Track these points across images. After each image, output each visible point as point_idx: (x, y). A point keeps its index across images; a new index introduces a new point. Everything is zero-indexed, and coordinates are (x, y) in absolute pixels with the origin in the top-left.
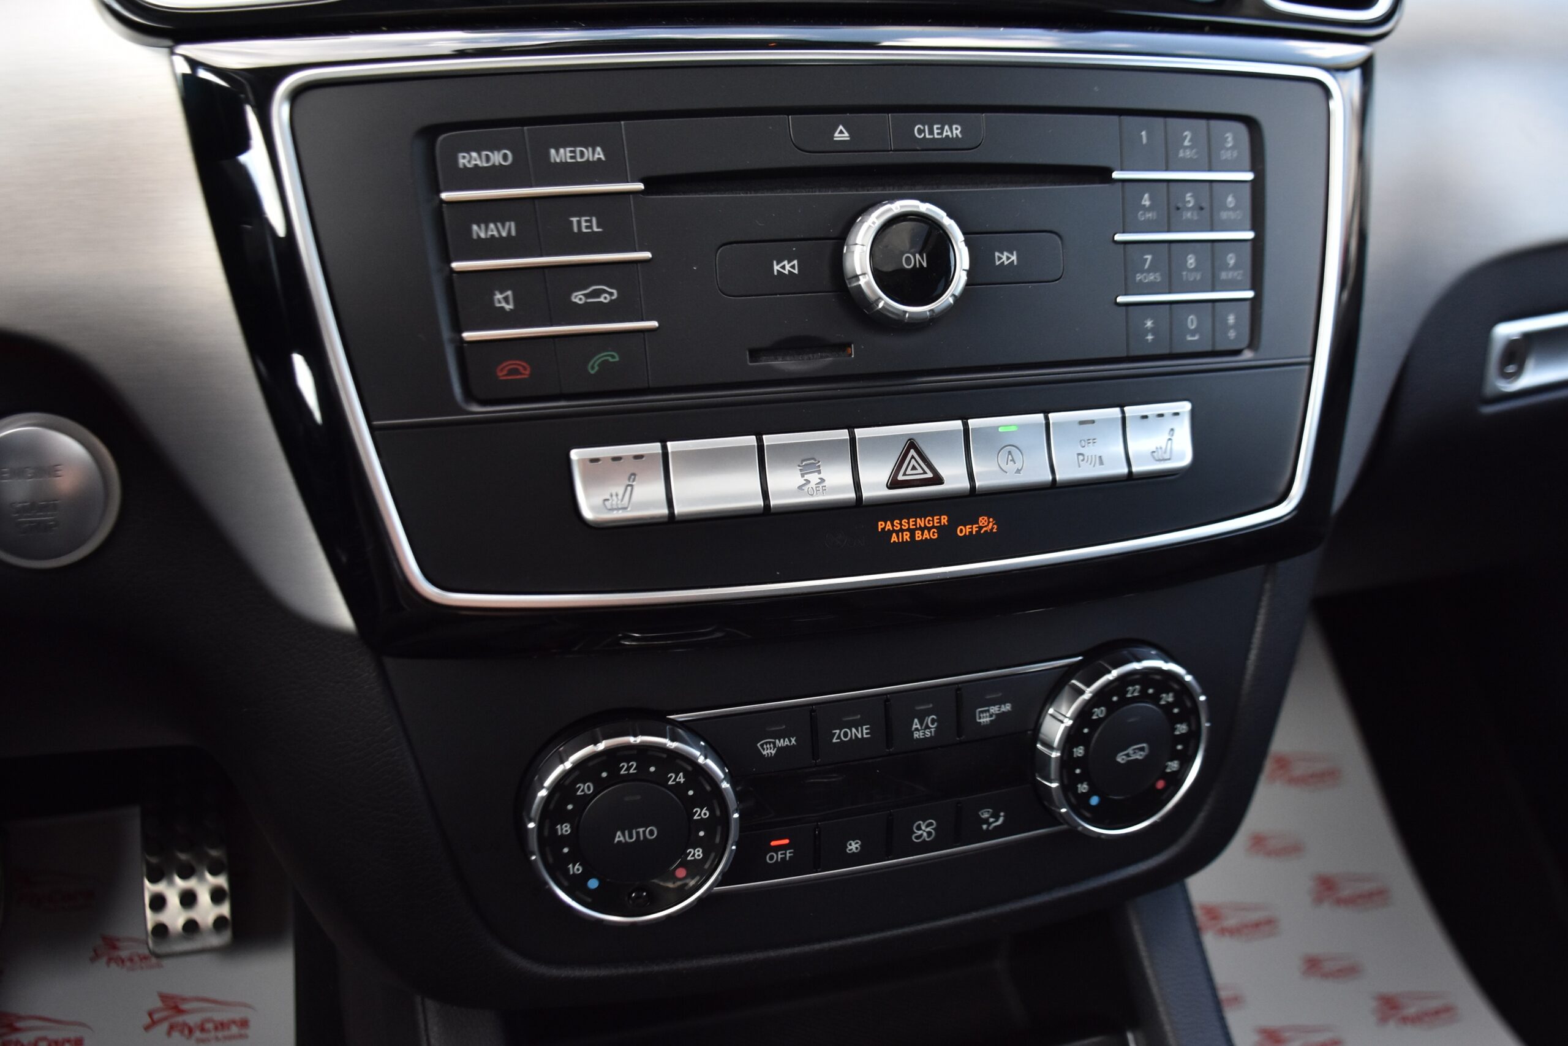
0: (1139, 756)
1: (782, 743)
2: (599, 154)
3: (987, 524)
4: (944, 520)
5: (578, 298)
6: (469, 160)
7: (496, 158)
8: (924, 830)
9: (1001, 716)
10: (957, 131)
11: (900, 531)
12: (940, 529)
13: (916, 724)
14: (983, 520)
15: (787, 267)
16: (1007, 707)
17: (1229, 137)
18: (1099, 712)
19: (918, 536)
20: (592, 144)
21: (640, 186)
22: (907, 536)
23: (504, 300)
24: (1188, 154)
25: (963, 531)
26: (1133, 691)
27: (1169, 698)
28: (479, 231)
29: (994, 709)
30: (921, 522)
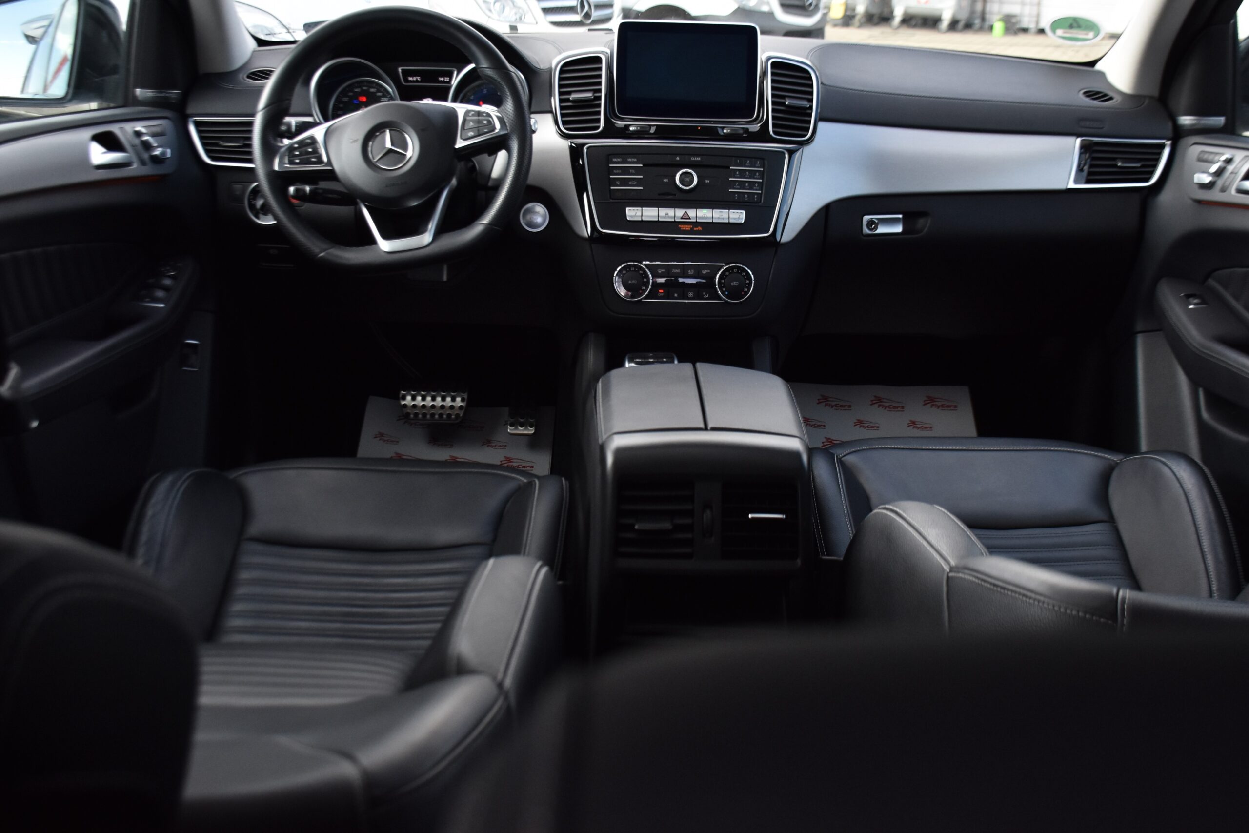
0: (737, 284)
1: (662, 270)
2: (636, 160)
3: (700, 228)
4: (692, 226)
5: (630, 183)
6: (615, 160)
7: (619, 160)
8: (691, 295)
9: (707, 273)
10: (699, 159)
11: (683, 227)
12: (691, 228)
13: (689, 271)
14: (699, 227)
15: (666, 180)
16: (709, 271)
17: (758, 162)
18: (727, 273)
19: (686, 229)
20: (634, 158)
21: (641, 165)
22: (684, 229)
23: (618, 183)
24: (748, 165)
25: (695, 229)
26: (735, 270)
27: (744, 274)
28: (615, 171)
29: (706, 271)
30: (687, 226)
